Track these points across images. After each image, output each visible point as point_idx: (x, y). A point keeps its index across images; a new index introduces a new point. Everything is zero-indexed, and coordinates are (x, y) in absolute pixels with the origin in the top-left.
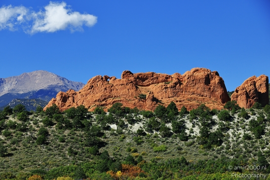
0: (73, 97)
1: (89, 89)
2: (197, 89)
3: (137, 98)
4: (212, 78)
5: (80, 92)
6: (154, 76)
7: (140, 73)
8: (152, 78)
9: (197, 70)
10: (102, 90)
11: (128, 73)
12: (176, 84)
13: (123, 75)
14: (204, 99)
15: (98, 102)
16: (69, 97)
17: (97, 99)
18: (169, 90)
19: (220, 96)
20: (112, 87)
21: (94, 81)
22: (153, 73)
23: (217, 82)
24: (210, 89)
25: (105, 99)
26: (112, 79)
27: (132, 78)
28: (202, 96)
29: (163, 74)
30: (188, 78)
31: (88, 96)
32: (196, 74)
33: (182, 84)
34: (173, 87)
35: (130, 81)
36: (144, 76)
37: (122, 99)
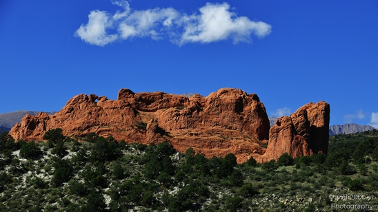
0: (45, 123)
1: (67, 112)
2: (224, 118)
3: (133, 128)
4: (247, 103)
5: (54, 117)
6: (164, 98)
7: (143, 92)
8: (160, 100)
9: (225, 92)
10: (85, 115)
11: (126, 93)
12: (192, 110)
13: (120, 95)
14: (231, 132)
15: (77, 131)
16: (39, 122)
17: (77, 126)
18: (182, 118)
19: (257, 130)
20: (99, 110)
21: (76, 101)
22: (162, 94)
23: (253, 109)
24: (242, 118)
25: (88, 127)
26: (102, 100)
27: (131, 100)
28: (230, 128)
29: (177, 95)
30: (211, 102)
31: (65, 122)
32: (224, 97)
33: (202, 110)
34: (188, 114)
35: (126, 104)
36: (149, 97)
37: (112, 128)
